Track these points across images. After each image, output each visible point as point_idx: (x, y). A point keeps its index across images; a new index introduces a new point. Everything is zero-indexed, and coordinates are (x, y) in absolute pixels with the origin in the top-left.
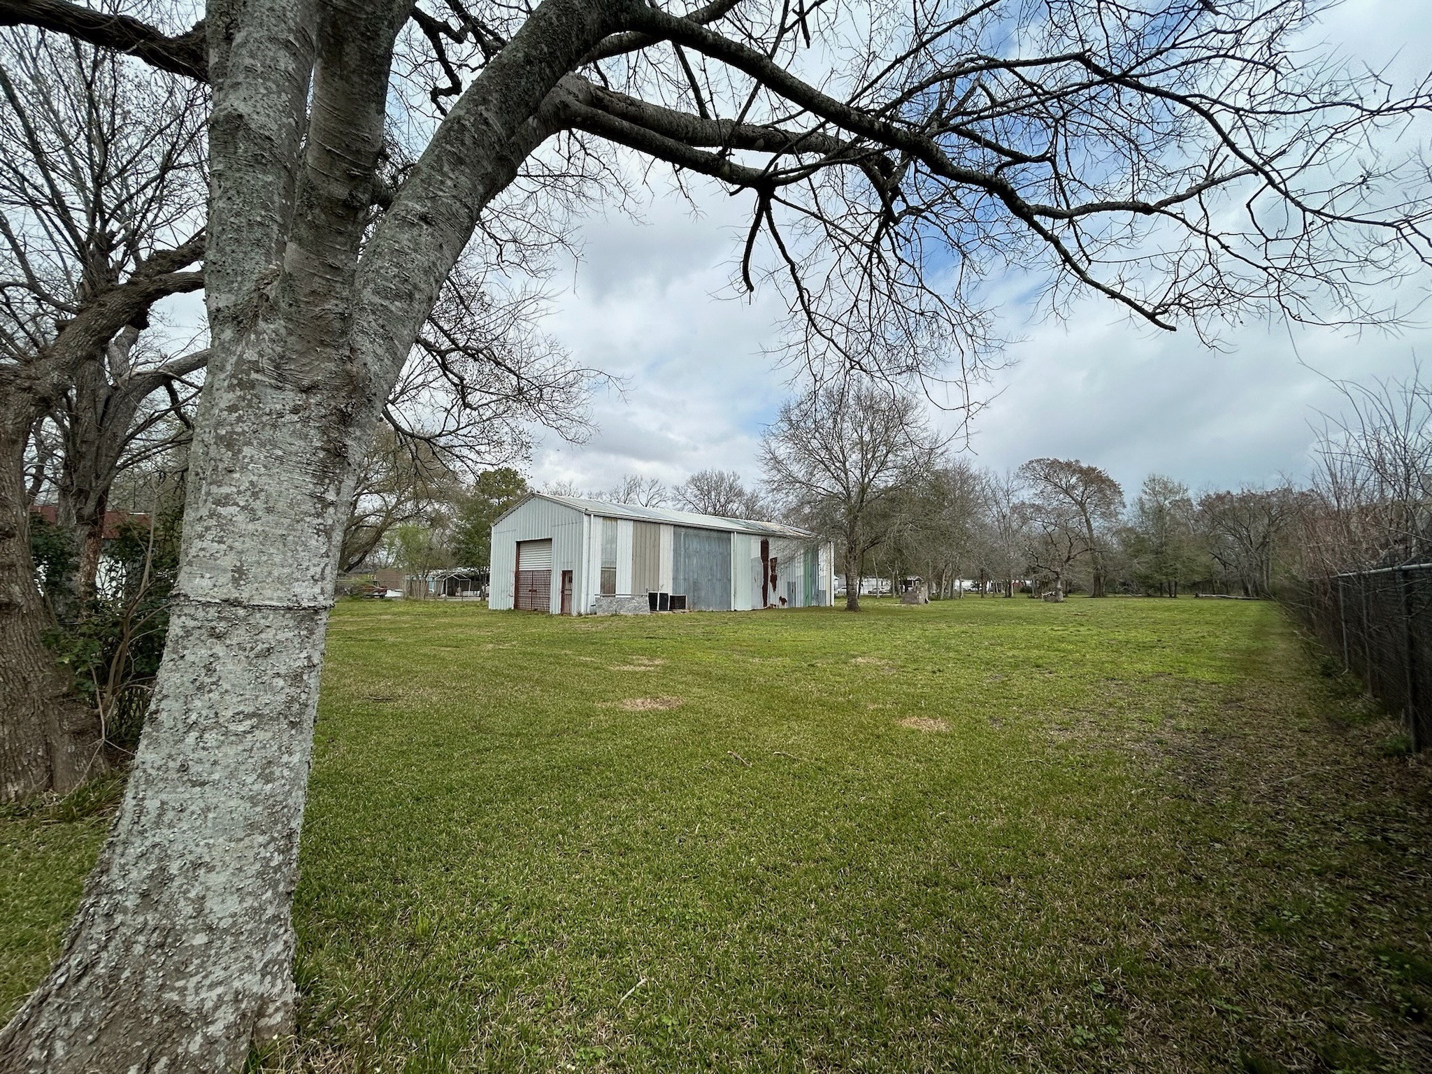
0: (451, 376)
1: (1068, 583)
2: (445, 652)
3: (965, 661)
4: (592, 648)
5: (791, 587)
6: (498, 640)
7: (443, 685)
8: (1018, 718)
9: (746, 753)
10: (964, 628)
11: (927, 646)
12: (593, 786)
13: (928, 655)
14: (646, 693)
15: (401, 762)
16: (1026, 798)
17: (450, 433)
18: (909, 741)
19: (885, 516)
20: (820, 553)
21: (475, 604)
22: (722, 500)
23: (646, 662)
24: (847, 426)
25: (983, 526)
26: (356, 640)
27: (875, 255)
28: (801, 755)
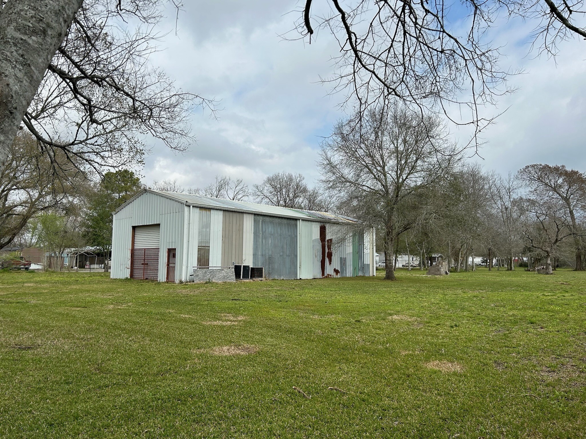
0: (81, 98)
1: (556, 260)
2: (75, 311)
3: (475, 318)
4: (190, 307)
5: (343, 262)
6: (117, 302)
7: (74, 337)
8: (516, 362)
9: (307, 388)
10: (476, 293)
11: (447, 307)
12: (188, 413)
13: (447, 313)
14: (231, 342)
15: (38, 396)
16: (522, 424)
17: (81, 142)
18: (432, 379)
19: (415, 208)
20: (365, 236)
21: (100, 274)
22: (291, 195)
23: (232, 318)
24: (386, 139)
25: (490, 216)
26: (5, 302)
27: (407, 7)
28: (349, 389)
